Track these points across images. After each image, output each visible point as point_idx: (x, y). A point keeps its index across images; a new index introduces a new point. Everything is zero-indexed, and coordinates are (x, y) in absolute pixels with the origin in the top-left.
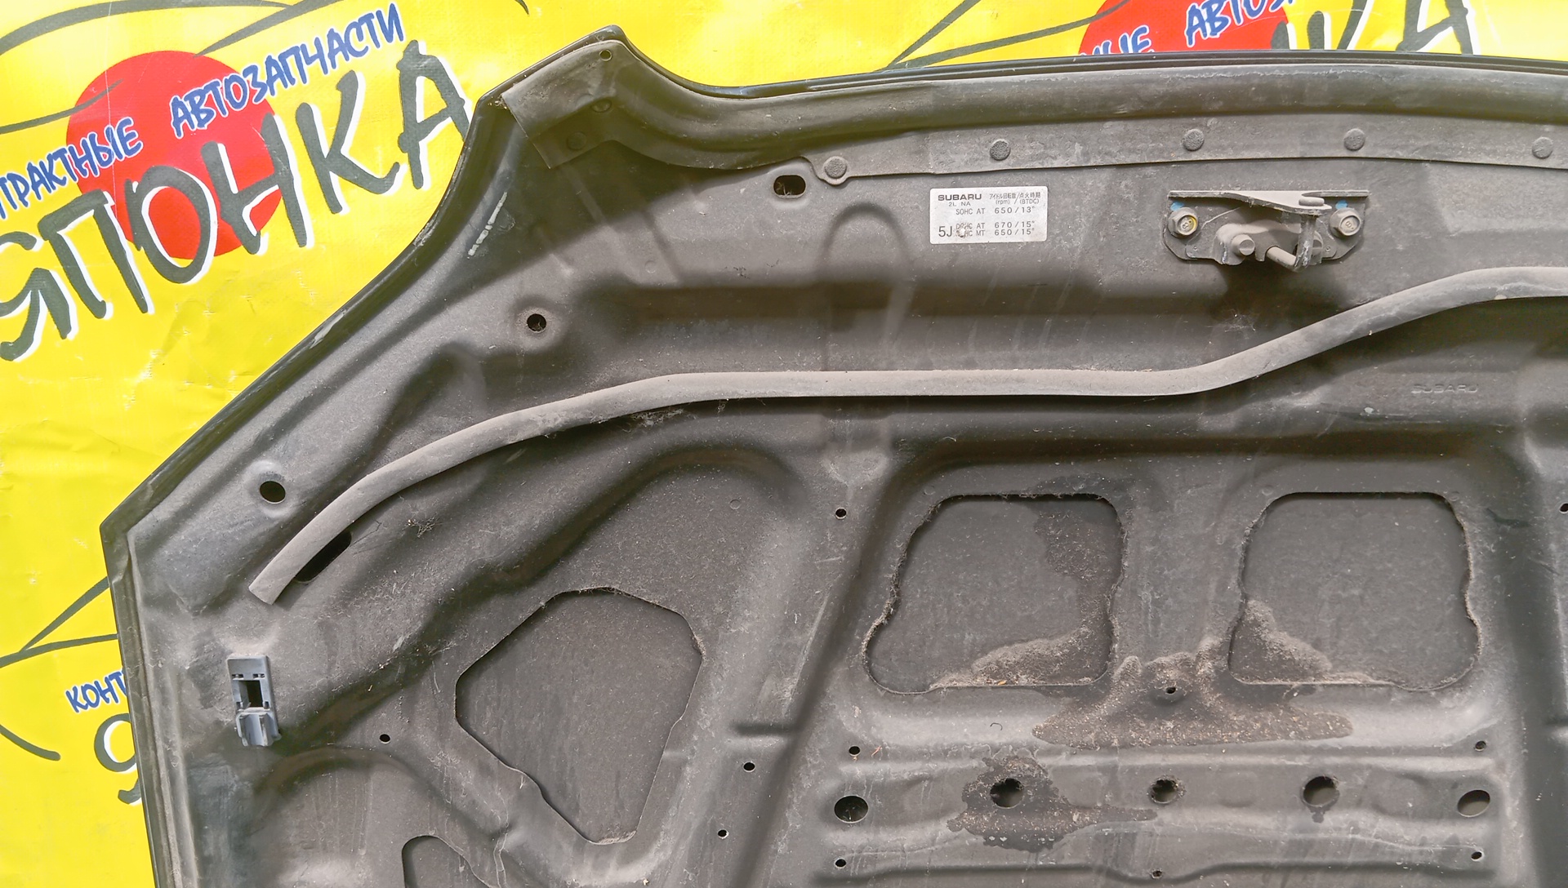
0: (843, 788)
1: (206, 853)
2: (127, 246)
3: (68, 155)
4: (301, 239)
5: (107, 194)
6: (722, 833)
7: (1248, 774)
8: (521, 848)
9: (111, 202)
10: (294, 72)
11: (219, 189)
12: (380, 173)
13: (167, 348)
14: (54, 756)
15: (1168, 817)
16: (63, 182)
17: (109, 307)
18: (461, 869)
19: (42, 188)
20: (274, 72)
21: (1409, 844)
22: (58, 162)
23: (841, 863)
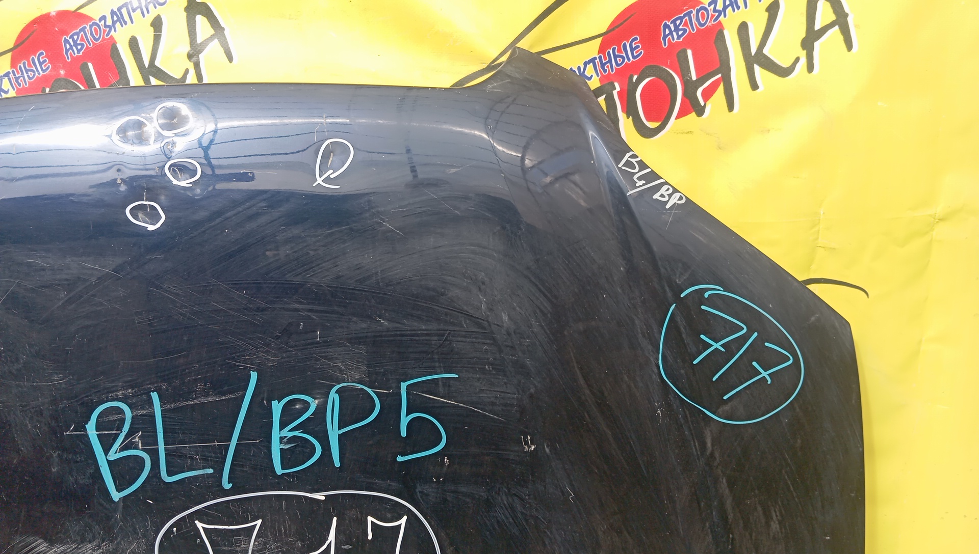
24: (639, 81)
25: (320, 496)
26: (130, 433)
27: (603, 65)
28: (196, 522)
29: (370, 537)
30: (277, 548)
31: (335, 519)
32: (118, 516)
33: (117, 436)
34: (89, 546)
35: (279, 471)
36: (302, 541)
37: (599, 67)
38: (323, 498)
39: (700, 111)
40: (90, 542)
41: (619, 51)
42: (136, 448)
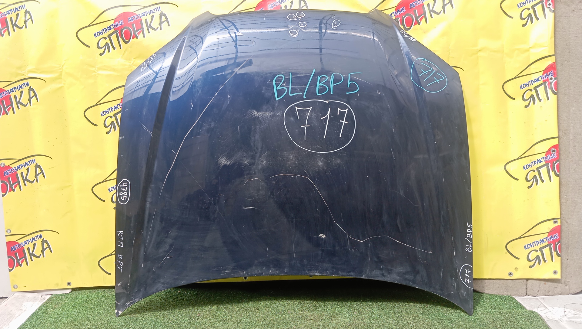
4: (144, 37)
5: (118, 30)
10: (145, 15)
11: (134, 30)
12: (156, 28)
13: (123, 55)
14: (96, 125)
16: (112, 29)
17: (116, 48)
19: (109, 30)
20: (143, 15)
22: (112, 26)
24: (405, 17)
25: (327, 102)
26: (283, 83)
27: (396, 14)
28: (296, 107)
29: (338, 114)
30: (315, 115)
31: (330, 108)
32: (277, 104)
33: (280, 83)
34: (268, 113)
35: (318, 94)
36: (321, 114)
37: (395, 14)
38: (328, 102)
39: (419, 24)
40: (268, 112)
41: (400, 10)
42: (284, 87)
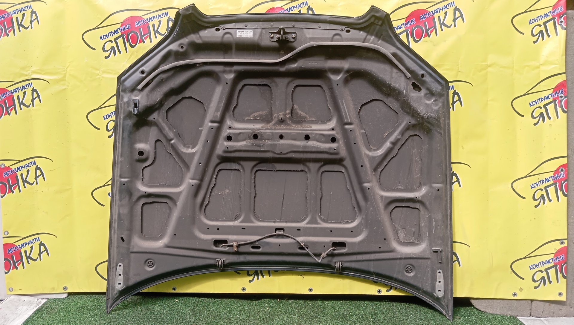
0: (228, 134)
1: (123, 137)
2: (126, 42)
3: (120, 29)
4: (151, 42)
6: (208, 141)
7: (295, 134)
8: (174, 143)
9: (125, 35)
12: (163, 33)
14: (98, 129)
15: (282, 142)
16: (119, 33)
17: (122, 52)
18: (164, 148)
19: (116, 33)
20: (150, 19)
21: (323, 147)
23: (227, 148)
39: (429, 36)
